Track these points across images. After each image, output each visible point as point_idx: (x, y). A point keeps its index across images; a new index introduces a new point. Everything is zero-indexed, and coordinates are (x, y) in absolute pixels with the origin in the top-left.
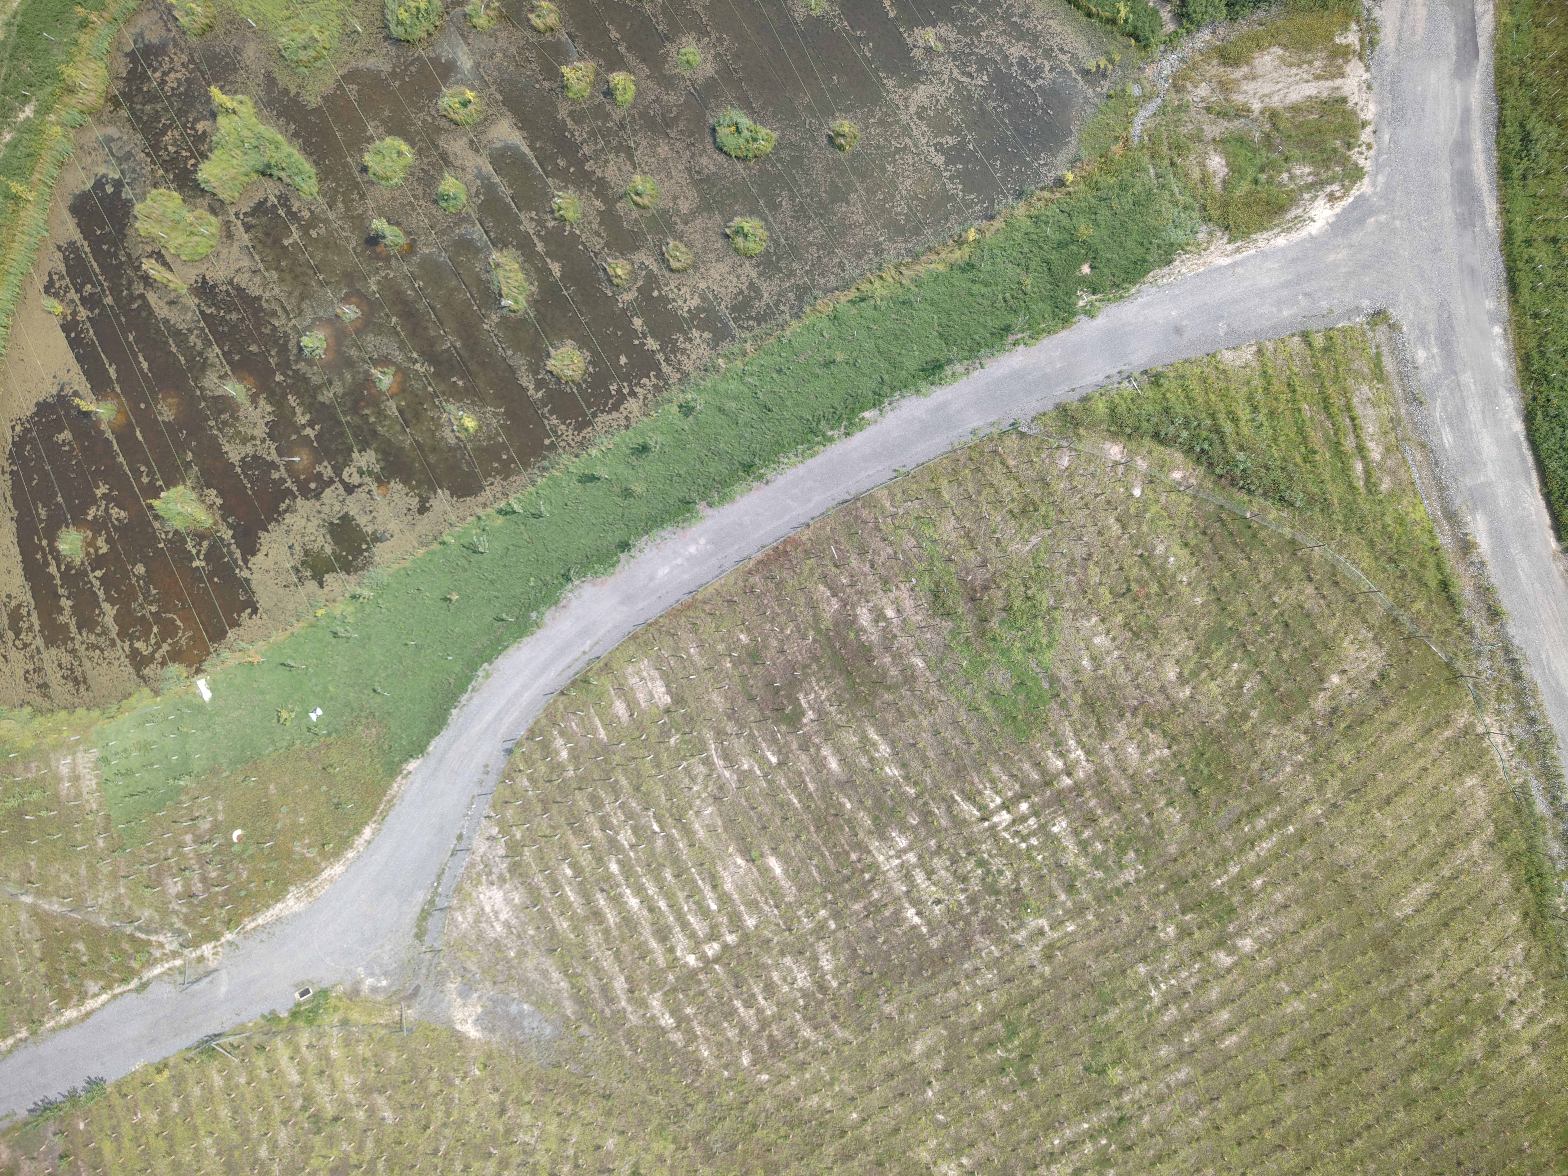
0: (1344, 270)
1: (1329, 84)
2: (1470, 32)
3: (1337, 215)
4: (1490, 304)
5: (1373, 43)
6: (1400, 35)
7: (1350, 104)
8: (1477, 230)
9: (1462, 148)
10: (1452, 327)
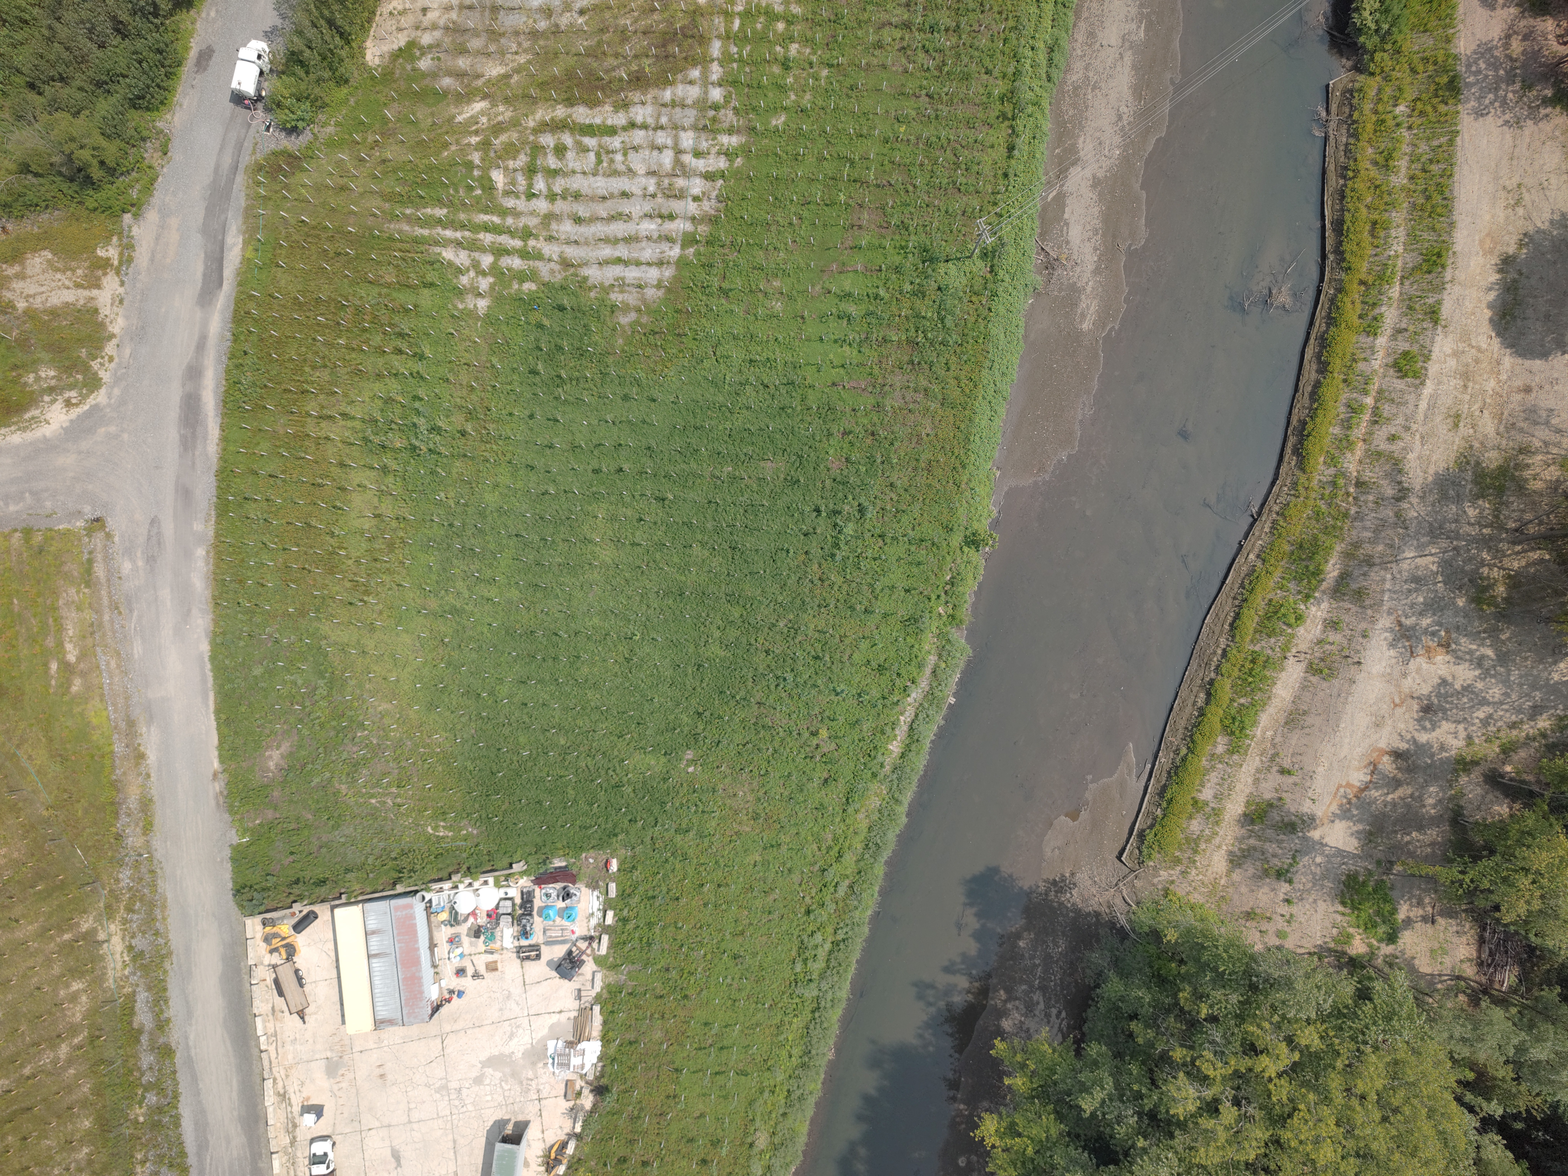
0: (71, 474)
1: (86, 293)
2: (216, 261)
3: (71, 421)
4: (198, 526)
5: (130, 260)
6: (153, 255)
7: (102, 316)
8: (197, 453)
9: (194, 373)
10: (159, 543)
